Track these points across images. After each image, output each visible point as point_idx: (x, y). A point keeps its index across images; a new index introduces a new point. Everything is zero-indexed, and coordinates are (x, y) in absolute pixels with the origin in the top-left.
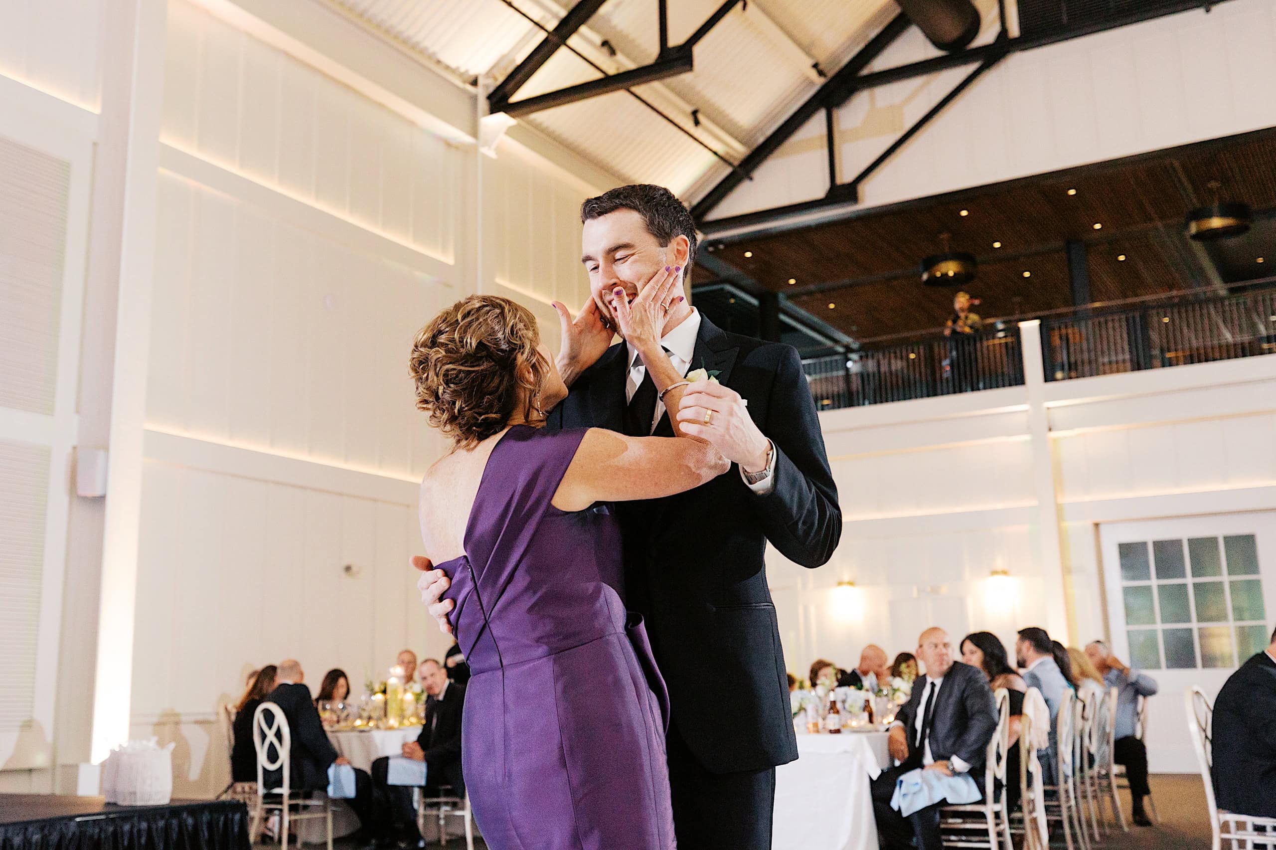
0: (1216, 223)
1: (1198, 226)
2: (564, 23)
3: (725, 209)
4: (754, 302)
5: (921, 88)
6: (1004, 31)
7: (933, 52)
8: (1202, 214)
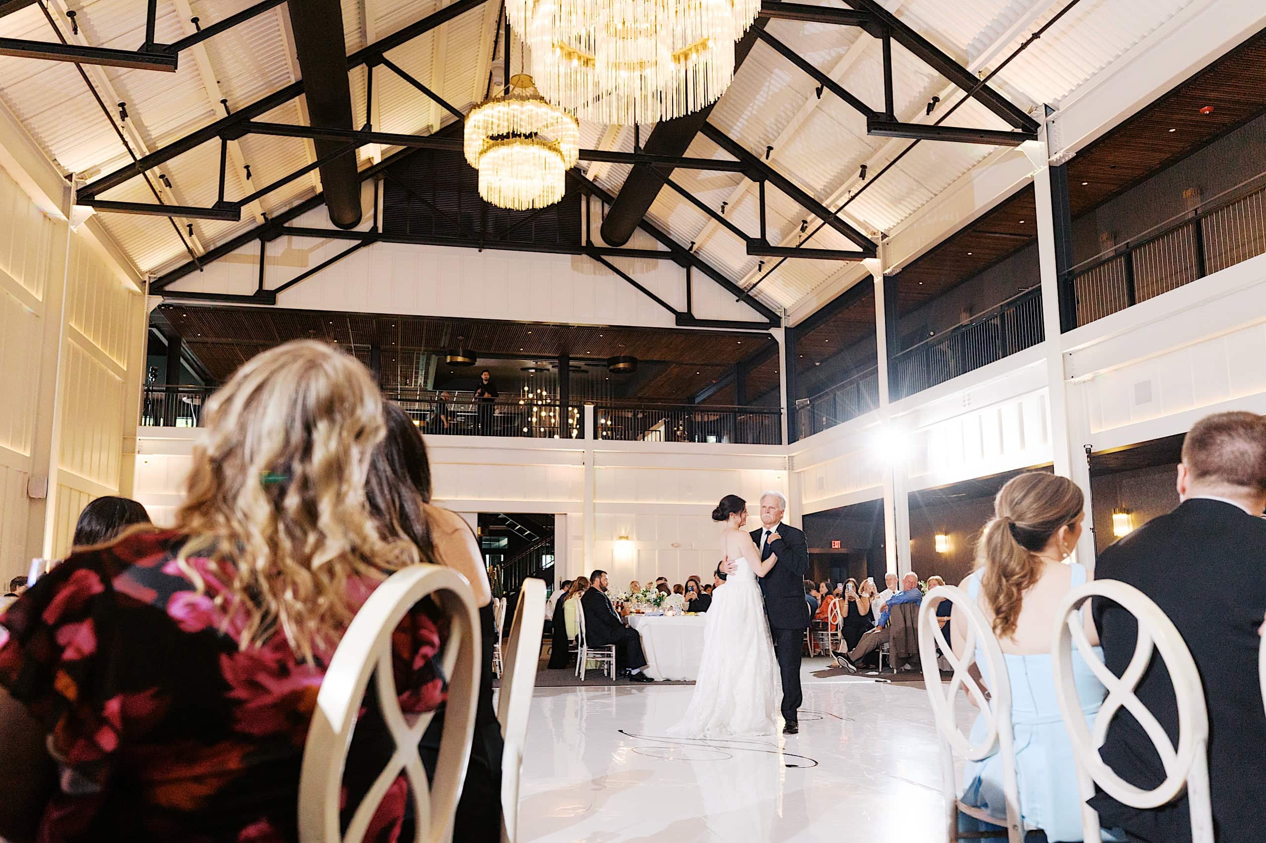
0: (460, 359)
1: (451, 359)
2: (145, 159)
3: (178, 286)
4: (166, 342)
5: (322, 244)
6: (375, 227)
7: (331, 227)
8: (454, 353)
